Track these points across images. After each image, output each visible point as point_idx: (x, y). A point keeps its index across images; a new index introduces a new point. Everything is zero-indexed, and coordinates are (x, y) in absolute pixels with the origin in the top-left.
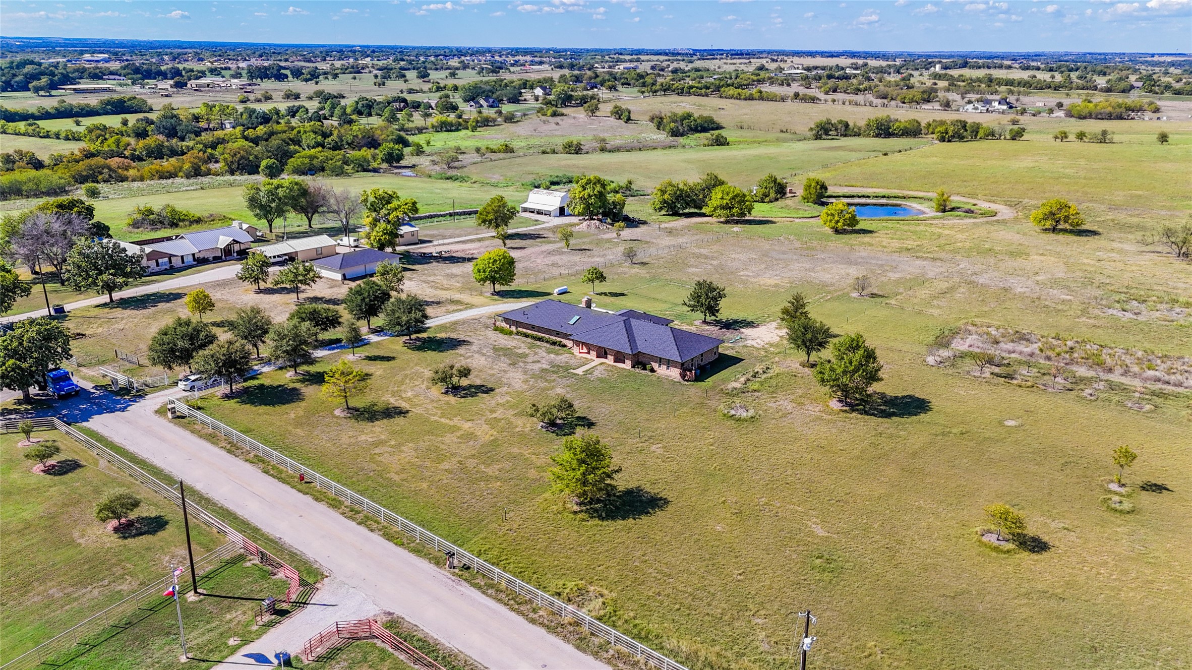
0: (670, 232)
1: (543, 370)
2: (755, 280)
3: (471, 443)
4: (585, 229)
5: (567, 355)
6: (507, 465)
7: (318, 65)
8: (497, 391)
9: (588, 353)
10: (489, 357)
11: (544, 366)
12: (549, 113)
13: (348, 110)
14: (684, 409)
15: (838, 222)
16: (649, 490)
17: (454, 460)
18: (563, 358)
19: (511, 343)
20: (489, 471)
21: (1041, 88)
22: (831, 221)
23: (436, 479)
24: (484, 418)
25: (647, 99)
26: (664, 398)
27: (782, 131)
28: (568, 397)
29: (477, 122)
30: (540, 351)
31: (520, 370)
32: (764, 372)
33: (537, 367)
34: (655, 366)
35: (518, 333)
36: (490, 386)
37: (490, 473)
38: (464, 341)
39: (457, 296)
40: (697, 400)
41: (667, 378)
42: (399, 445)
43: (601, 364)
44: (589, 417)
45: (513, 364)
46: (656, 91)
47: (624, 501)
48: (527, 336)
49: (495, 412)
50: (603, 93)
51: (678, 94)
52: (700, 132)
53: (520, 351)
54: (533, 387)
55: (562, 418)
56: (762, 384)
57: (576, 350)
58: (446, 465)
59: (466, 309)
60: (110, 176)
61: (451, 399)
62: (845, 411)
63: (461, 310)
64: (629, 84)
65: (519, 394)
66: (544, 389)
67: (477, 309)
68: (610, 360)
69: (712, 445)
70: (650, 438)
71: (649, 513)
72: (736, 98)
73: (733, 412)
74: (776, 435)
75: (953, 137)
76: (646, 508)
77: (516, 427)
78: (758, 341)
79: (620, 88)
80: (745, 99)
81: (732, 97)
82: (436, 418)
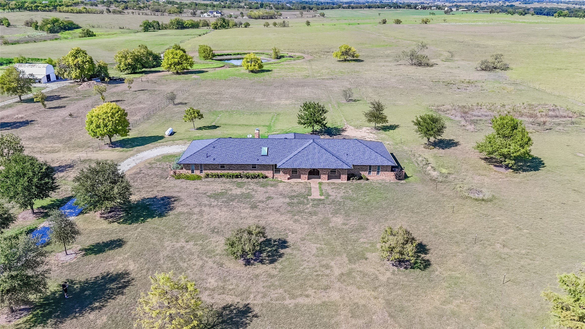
4: (87, 87)
15: (255, 65)
27: (120, 28)
34: (365, 174)
35: (207, 176)
41: (384, 182)
43: (320, 184)
45: (255, 207)
48: (220, 176)
52: (69, 30)
68: (324, 179)
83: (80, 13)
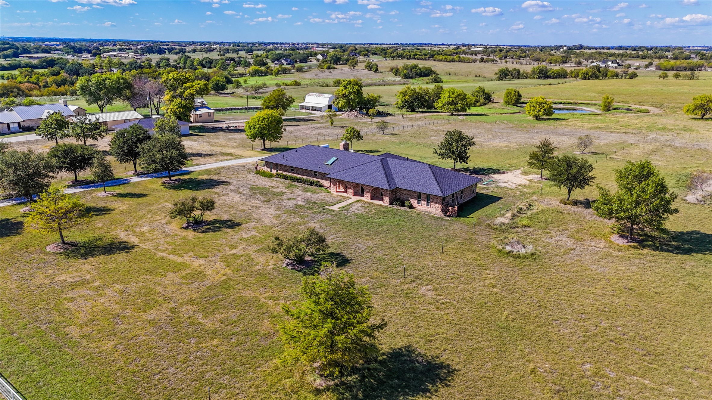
0: (411, 119)
1: (297, 206)
2: (488, 143)
3: (196, 284)
4: (347, 117)
5: (323, 194)
6: (234, 313)
7: (186, 48)
8: (244, 226)
9: (345, 192)
10: (244, 195)
11: (299, 203)
12: (325, 67)
13: (195, 63)
14: (452, 245)
15: (539, 111)
16: (423, 352)
17: (166, 308)
18: (319, 196)
19: (269, 184)
20: (208, 323)
21: (634, 58)
22: (533, 110)
23: (130, 335)
24: (221, 254)
25: (388, 61)
26: (426, 234)
27: (476, 76)
28: (321, 232)
29: (279, 71)
30: (298, 190)
31: (274, 206)
32: (528, 209)
33: (291, 203)
34: (414, 202)
35: (278, 176)
36: (237, 220)
37: (208, 326)
38: (224, 182)
39: (230, 151)
40: (464, 236)
41: (428, 214)
42: (105, 286)
43: (358, 201)
44: (344, 253)
45: (268, 201)
46: (393, 57)
47: (390, 370)
48: (286, 178)
49: (235, 247)
50: (361, 58)
51: (407, 59)
52: (423, 76)
53: (277, 190)
54: (284, 222)
55: (313, 255)
56: (530, 218)
57: (333, 190)
58: (152, 315)
59: (235, 159)
60: (18, 93)
61: (190, 234)
62: (634, 247)
63: (229, 160)
64: (376, 54)
65: (267, 228)
66: (295, 224)
67: (246, 159)
68: (367, 198)
69: (494, 287)
70: (417, 277)
71: (428, 391)
72: (444, 61)
73: (509, 248)
74: (567, 274)
75: (591, 76)
76: (423, 382)
77: (257, 264)
78: (509, 183)
79: (371, 56)
80: (450, 62)
81: (441, 60)
82: (164, 254)
83: (452, 62)
